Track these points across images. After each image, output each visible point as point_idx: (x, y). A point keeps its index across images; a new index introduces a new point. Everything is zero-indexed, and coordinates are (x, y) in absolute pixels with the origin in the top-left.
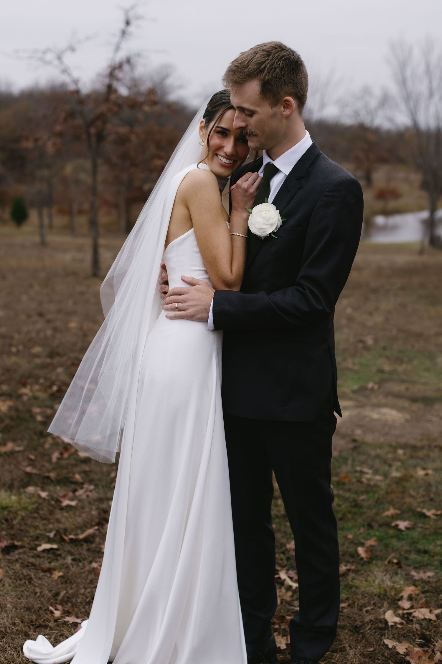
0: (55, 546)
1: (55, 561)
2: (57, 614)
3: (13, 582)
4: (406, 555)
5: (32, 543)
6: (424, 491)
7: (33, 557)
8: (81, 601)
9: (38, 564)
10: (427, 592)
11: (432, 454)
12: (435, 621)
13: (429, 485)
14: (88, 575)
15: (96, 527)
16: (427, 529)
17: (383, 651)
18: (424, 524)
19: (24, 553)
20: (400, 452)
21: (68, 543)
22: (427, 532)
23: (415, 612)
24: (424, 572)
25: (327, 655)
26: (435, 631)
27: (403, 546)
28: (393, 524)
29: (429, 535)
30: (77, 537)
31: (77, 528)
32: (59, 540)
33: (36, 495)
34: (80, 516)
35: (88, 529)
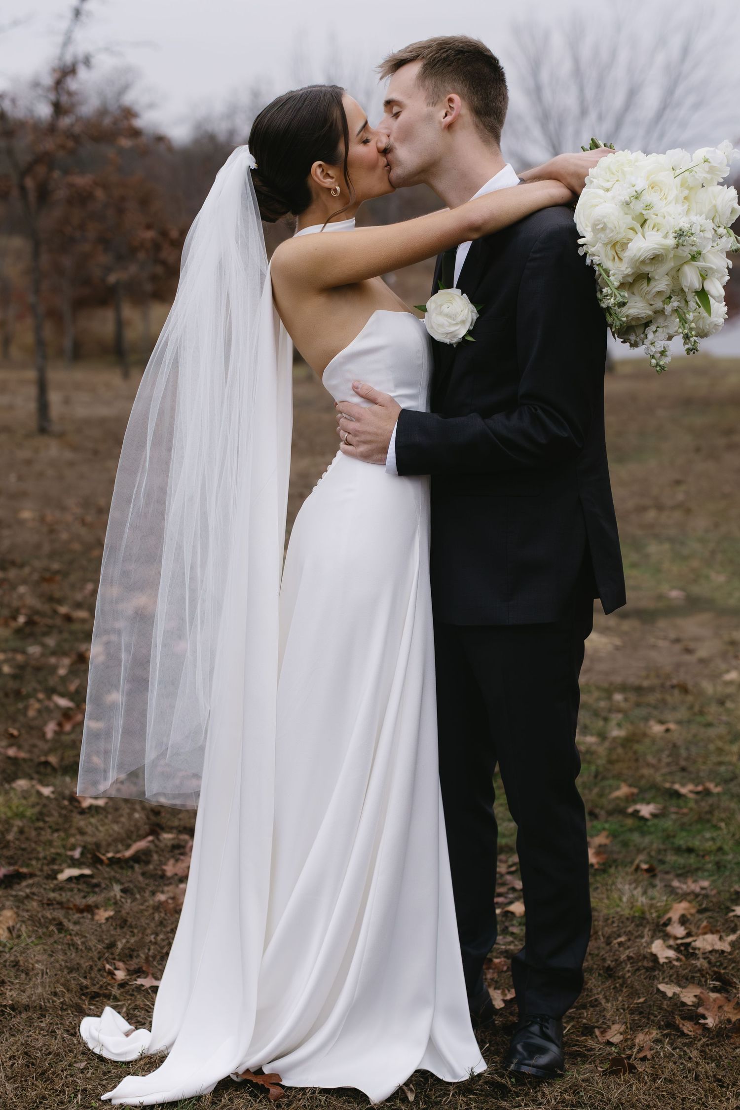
0: (87, 872)
1: (91, 895)
2: (120, 975)
3: (33, 931)
4: (660, 857)
5: (45, 868)
6: (669, 756)
7: (54, 891)
8: (153, 953)
9: (64, 900)
10: (705, 910)
11: (669, 698)
12: (730, 953)
13: (675, 746)
14: (153, 913)
15: (150, 838)
16: (685, 815)
17: (659, 1002)
18: (679, 807)
19: (39, 885)
20: (618, 697)
21: (109, 865)
22: (685, 820)
23: (695, 941)
24: (695, 881)
25: (570, 1013)
26: (733, 968)
27: (651, 843)
28: (630, 810)
29: (690, 825)
30: (119, 855)
31: (116, 841)
32: (90, 861)
33: (34, 792)
34: (117, 822)
35: (135, 841)
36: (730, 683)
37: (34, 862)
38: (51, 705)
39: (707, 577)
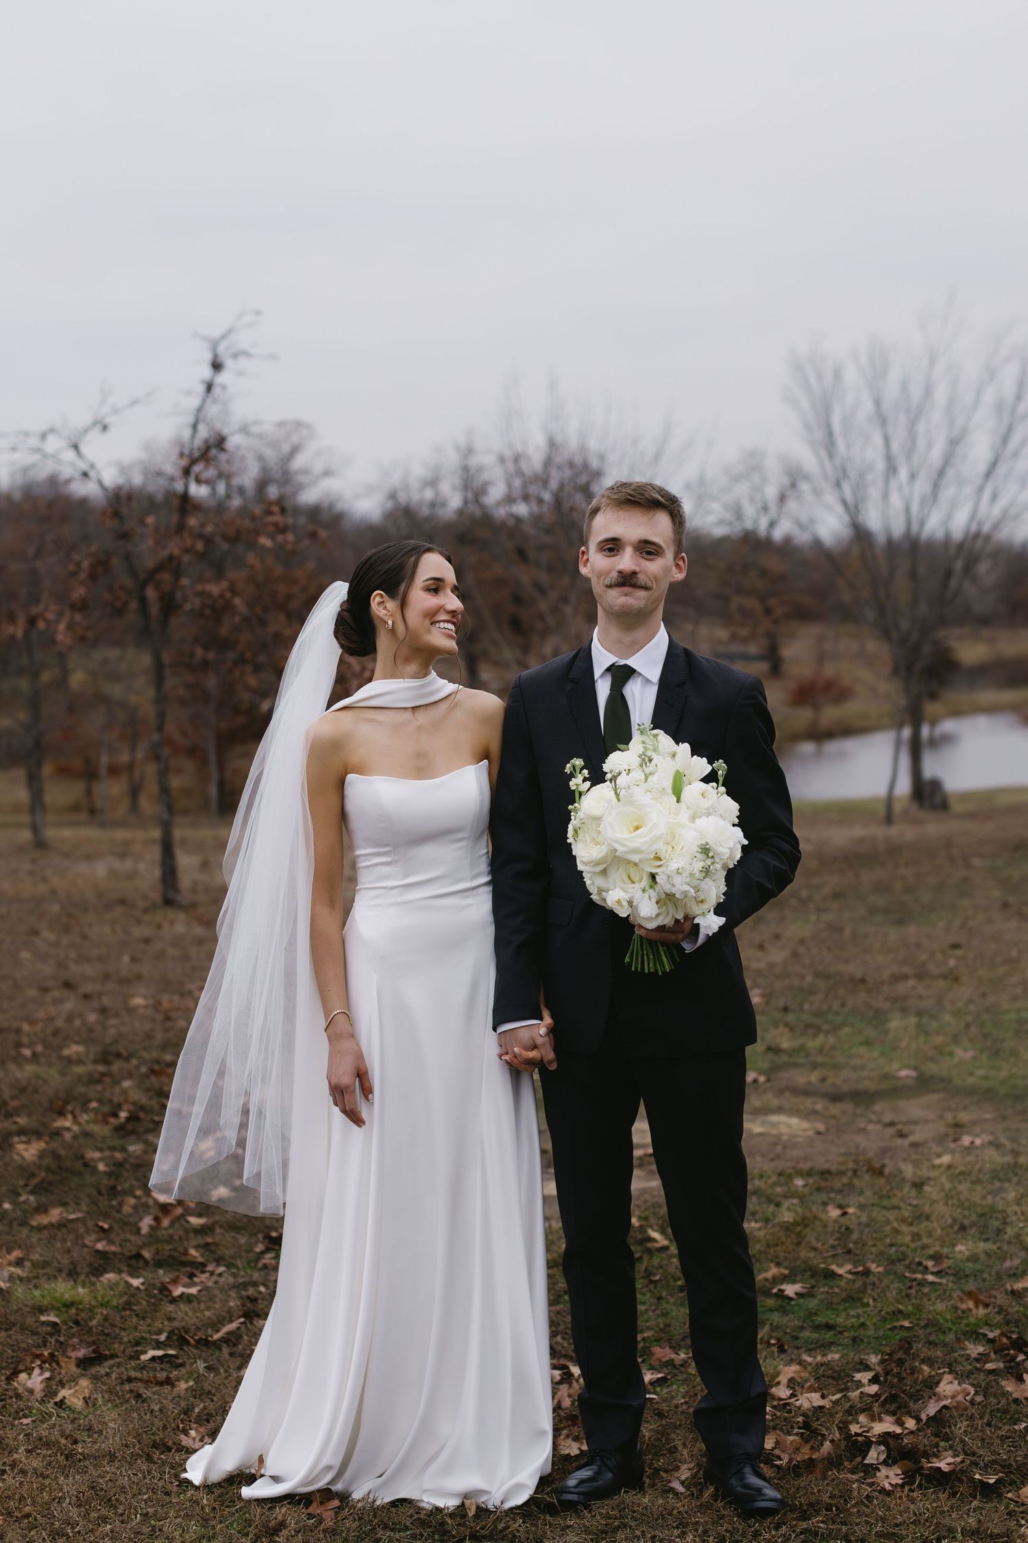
0: (172, 1352)
1: (174, 1372)
3: (110, 1400)
4: (794, 1334)
5: (129, 1350)
6: (836, 1239)
7: (134, 1369)
9: (145, 1376)
11: (856, 1182)
13: (847, 1229)
15: (242, 1320)
16: (834, 1294)
18: (831, 1287)
19: (120, 1364)
20: (799, 1182)
21: (193, 1346)
22: (835, 1299)
23: (798, 1401)
24: (825, 1354)
27: (790, 1321)
28: (775, 1291)
29: (839, 1304)
30: (207, 1337)
31: (206, 1326)
32: (177, 1344)
33: (122, 1282)
34: (208, 1309)
35: (224, 1326)
36: (940, 1166)
37: (116, 1346)
38: (151, 1202)
39: (951, 1054)
